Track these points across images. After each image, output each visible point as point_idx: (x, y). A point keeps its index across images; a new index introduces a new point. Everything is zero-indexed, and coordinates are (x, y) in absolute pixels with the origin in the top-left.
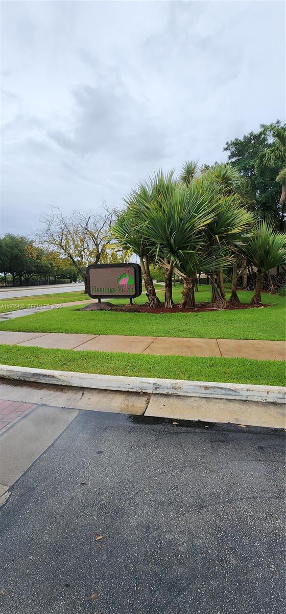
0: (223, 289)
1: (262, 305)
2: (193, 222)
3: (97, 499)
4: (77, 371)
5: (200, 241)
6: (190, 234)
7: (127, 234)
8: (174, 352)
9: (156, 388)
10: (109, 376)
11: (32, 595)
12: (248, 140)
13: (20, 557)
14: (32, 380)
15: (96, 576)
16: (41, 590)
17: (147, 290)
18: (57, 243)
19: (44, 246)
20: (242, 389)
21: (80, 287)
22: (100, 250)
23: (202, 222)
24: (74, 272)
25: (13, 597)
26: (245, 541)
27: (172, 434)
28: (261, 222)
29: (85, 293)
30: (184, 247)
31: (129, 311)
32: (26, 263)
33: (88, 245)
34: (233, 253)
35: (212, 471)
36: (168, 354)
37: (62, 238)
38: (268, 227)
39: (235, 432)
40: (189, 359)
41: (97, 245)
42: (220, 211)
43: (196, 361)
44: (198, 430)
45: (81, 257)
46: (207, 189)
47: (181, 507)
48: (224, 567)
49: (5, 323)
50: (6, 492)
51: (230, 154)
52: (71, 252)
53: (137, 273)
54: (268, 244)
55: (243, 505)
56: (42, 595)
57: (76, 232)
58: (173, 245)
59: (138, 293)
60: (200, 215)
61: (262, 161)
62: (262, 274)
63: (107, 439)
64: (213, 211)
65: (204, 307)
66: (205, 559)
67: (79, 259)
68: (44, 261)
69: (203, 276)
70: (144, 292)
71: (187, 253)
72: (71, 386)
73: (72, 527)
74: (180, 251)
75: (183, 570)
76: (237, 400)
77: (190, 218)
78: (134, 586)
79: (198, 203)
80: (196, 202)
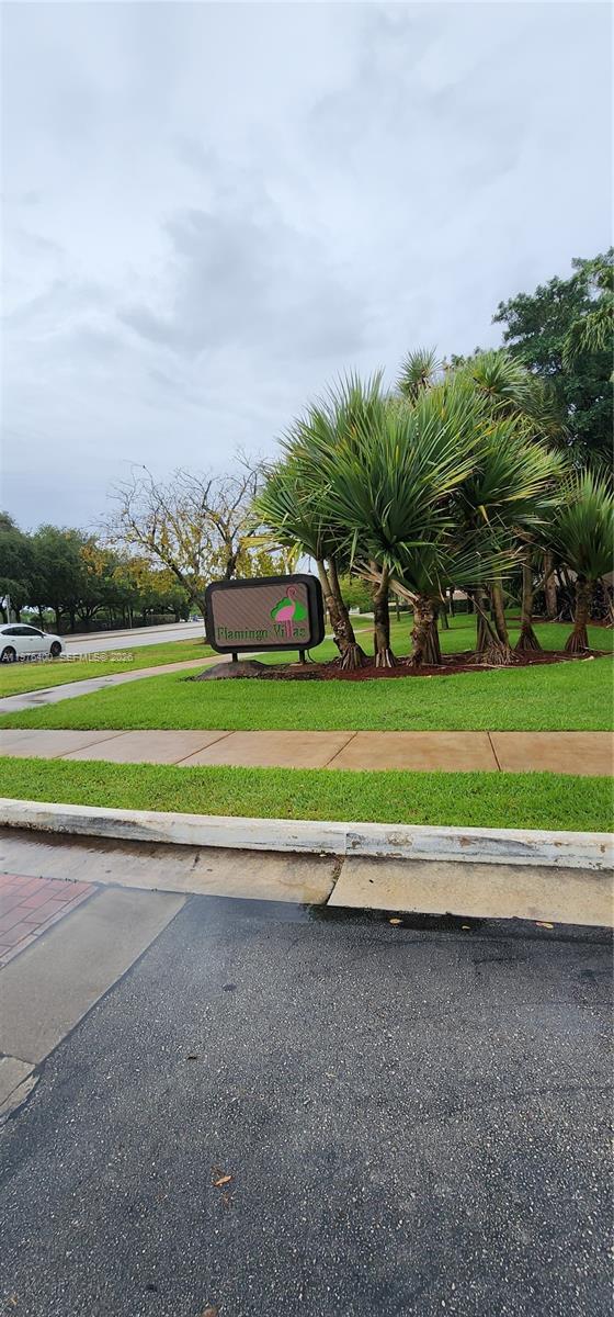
0: (502, 621)
1: (591, 653)
2: (427, 480)
3: (220, 1092)
4: (185, 812)
5: (446, 521)
6: (424, 506)
7: (288, 514)
8: (395, 764)
9: (354, 844)
10: (253, 819)
11: (76, 1309)
12: (546, 296)
13: (54, 1221)
14: (90, 831)
15: (214, 1266)
16: (94, 1297)
17: (336, 630)
18: (144, 539)
19: (119, 547)
20: (544, 843)
21: (195, 629)
22: (235, 550)
23: (448, 480)
24: (183, 598)
25: (35, 1312)
26: (550, 1190)
27: (388, 944)
28: (579, 473)
29: (206, 643)
30: (411, 535)
31: (299, 676)
32: (83, 585)
33: (209, 540)
34: (521, 542)
35: (476, 1027)
36: (383, 767)
37: (155, 528)
38: (596, 482)
39: (529, 938)
40: (425, 777)
41: (228, 540)
42: (486, 454)
43: (442, 781)
44: (446, 936)
45: (196, 566)
46: (456, 408)
47: (406, 1111)
48: (501, 1249)
49: (39, 712)
50: (28, 1077)
51: (507, 330)
52: (175, 556)
53: (314, 596)
54: (598, 518)
55: (547, 1107)
56: (96, 1309)
57: (183, 515)
58: (386, 532)
59: (317, 638)
60: (443, 465)
61: (576, 341)
62: (587, 586)
63: (247, 957)
64: (471, 453)
65: (460, 662)
66: (457, 1230)
67: (192, 570)
68: (119, 578)
69: (459, 595)
70: (330, 636)
71: (419, 548)
72: (171, 843)
73: (166, 1156)
74: (402, 543)
75: (408, 1255)
76: (534, 866)
77: (422, 473)
78: (299, 1292)
79: (438, 438)
80: (434, 437)
